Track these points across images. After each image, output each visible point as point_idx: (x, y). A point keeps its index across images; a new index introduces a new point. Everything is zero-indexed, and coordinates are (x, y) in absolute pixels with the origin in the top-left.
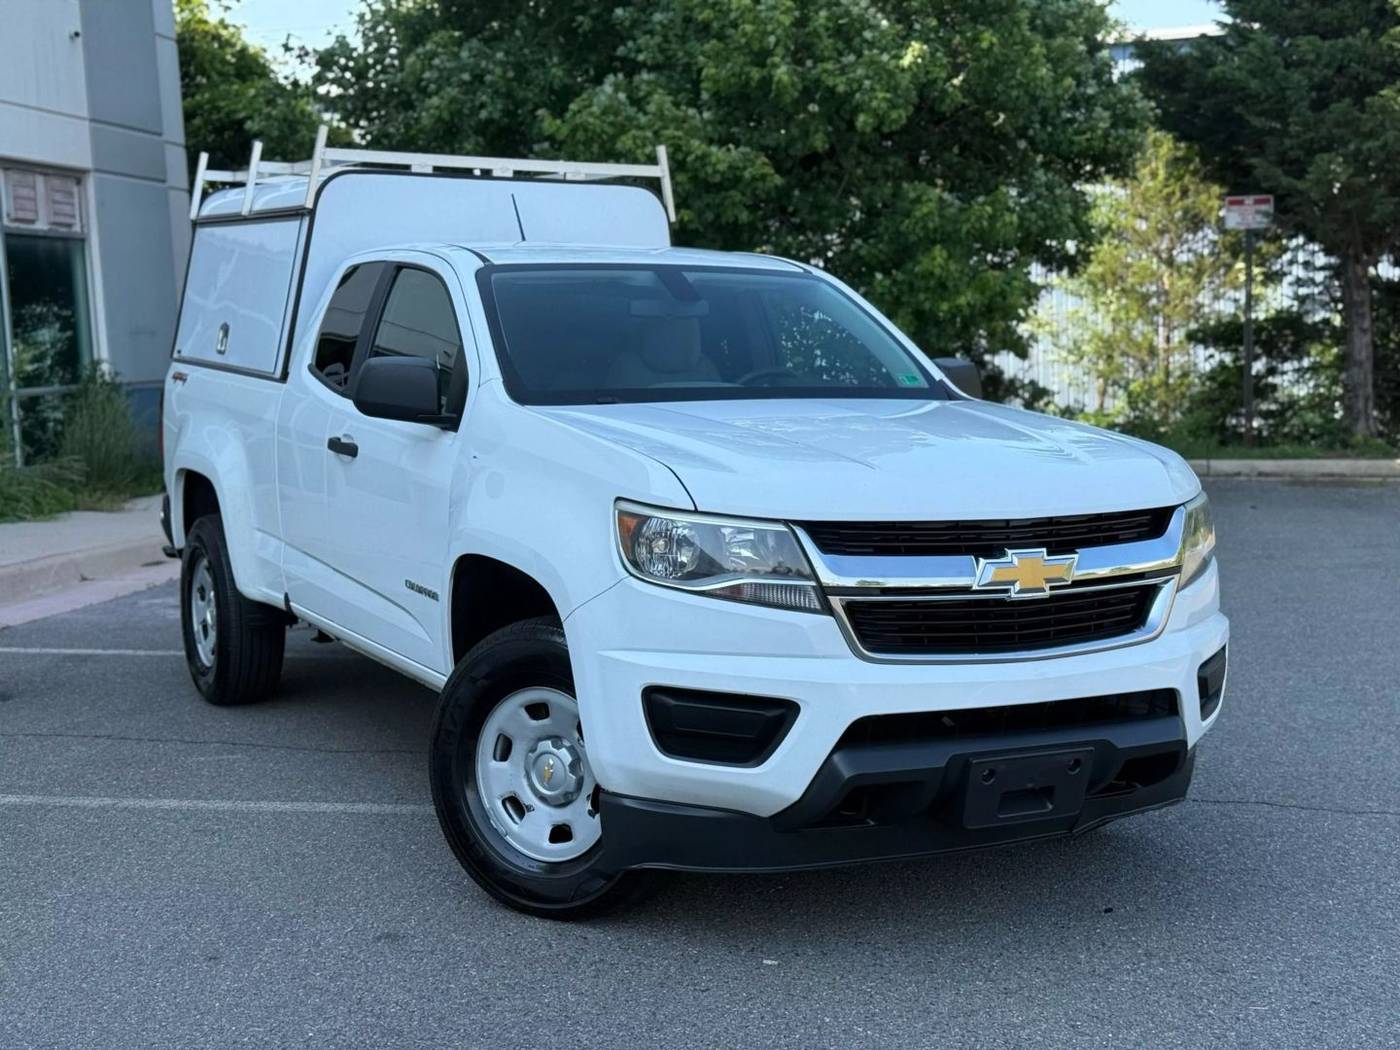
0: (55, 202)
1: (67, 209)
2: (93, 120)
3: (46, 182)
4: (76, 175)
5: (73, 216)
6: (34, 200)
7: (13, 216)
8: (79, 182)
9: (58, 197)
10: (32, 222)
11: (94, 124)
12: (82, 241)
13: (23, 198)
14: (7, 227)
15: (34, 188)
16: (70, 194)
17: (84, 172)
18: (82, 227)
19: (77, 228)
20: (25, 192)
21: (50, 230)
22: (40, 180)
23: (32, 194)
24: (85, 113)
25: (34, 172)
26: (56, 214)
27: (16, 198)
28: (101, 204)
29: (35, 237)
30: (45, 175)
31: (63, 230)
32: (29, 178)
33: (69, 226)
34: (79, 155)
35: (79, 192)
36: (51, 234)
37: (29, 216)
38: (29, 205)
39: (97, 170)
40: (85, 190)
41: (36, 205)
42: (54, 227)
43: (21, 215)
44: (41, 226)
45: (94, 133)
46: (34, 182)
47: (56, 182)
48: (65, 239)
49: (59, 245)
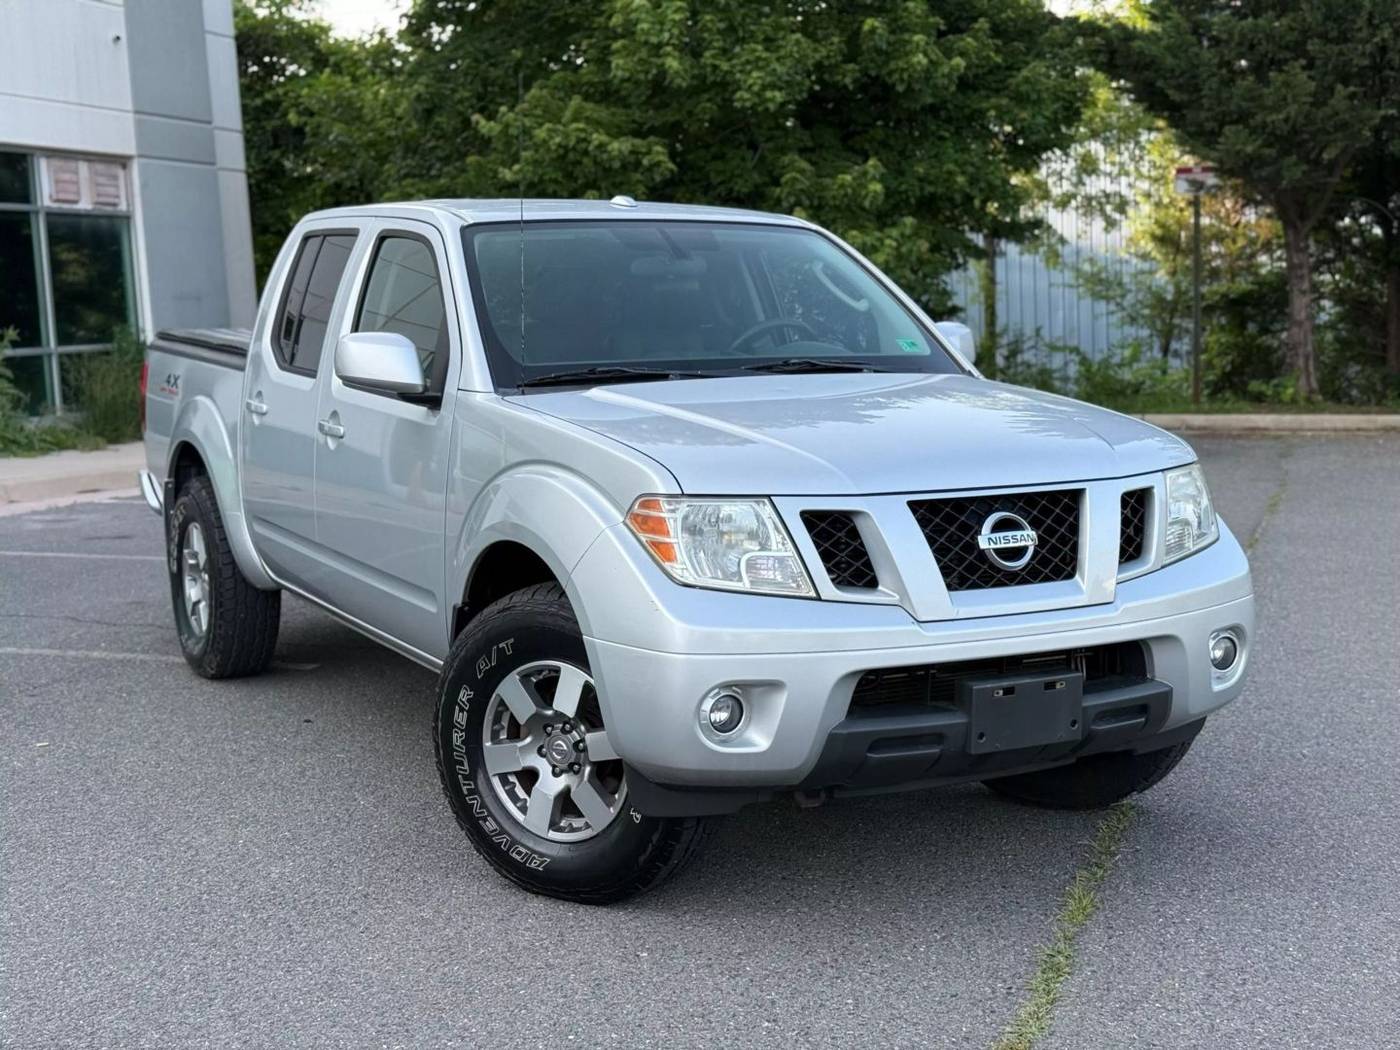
0: (98, 185)
1: (111, 190)
2: (137, 112)
3: (90, 169)
4: (123, 161)
5: (117, 197)
6: (77, 183)
7: (55, 197)
8: (124, 166)
9: (102, 180)
10: (75, 202)
11: (138, 116)
12: (127, 218)
13: (65, 182)
14: (48, 207)
15: (76, 173)
16: (115, 178)
17: (129, 158)
18: (128, 205)
19: (123, 207)
20: (67, 176)
21: (94, 210)
22: (83, 167)
23: (74, 178)
24: (129, 106)
25: (77, 160)
26: (99, 195)
27: (57, 182)
28: (144, 186)
29: (78, 215)
30: (89, 161)
31: (109, 209)
32: (72, 165)
33: (115, 205)
34: (123, 143)
35: (125, 176)
36: (96, 212)
37: (71, 197)
38: (73, 188)
39: (140, 156)
40: (131, 175)
41: (79, 188)
42: (99, 207)
43: (62, 196)
44: (85, 205)
45: (139, 124)
46: (77, 168)
47: (100, 167)
48: (110, 217)
49: (103, 222)
